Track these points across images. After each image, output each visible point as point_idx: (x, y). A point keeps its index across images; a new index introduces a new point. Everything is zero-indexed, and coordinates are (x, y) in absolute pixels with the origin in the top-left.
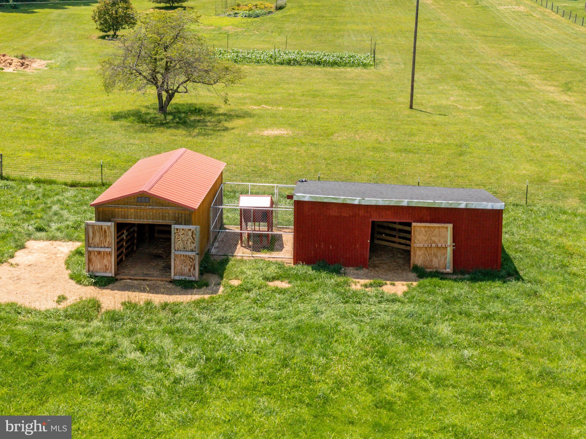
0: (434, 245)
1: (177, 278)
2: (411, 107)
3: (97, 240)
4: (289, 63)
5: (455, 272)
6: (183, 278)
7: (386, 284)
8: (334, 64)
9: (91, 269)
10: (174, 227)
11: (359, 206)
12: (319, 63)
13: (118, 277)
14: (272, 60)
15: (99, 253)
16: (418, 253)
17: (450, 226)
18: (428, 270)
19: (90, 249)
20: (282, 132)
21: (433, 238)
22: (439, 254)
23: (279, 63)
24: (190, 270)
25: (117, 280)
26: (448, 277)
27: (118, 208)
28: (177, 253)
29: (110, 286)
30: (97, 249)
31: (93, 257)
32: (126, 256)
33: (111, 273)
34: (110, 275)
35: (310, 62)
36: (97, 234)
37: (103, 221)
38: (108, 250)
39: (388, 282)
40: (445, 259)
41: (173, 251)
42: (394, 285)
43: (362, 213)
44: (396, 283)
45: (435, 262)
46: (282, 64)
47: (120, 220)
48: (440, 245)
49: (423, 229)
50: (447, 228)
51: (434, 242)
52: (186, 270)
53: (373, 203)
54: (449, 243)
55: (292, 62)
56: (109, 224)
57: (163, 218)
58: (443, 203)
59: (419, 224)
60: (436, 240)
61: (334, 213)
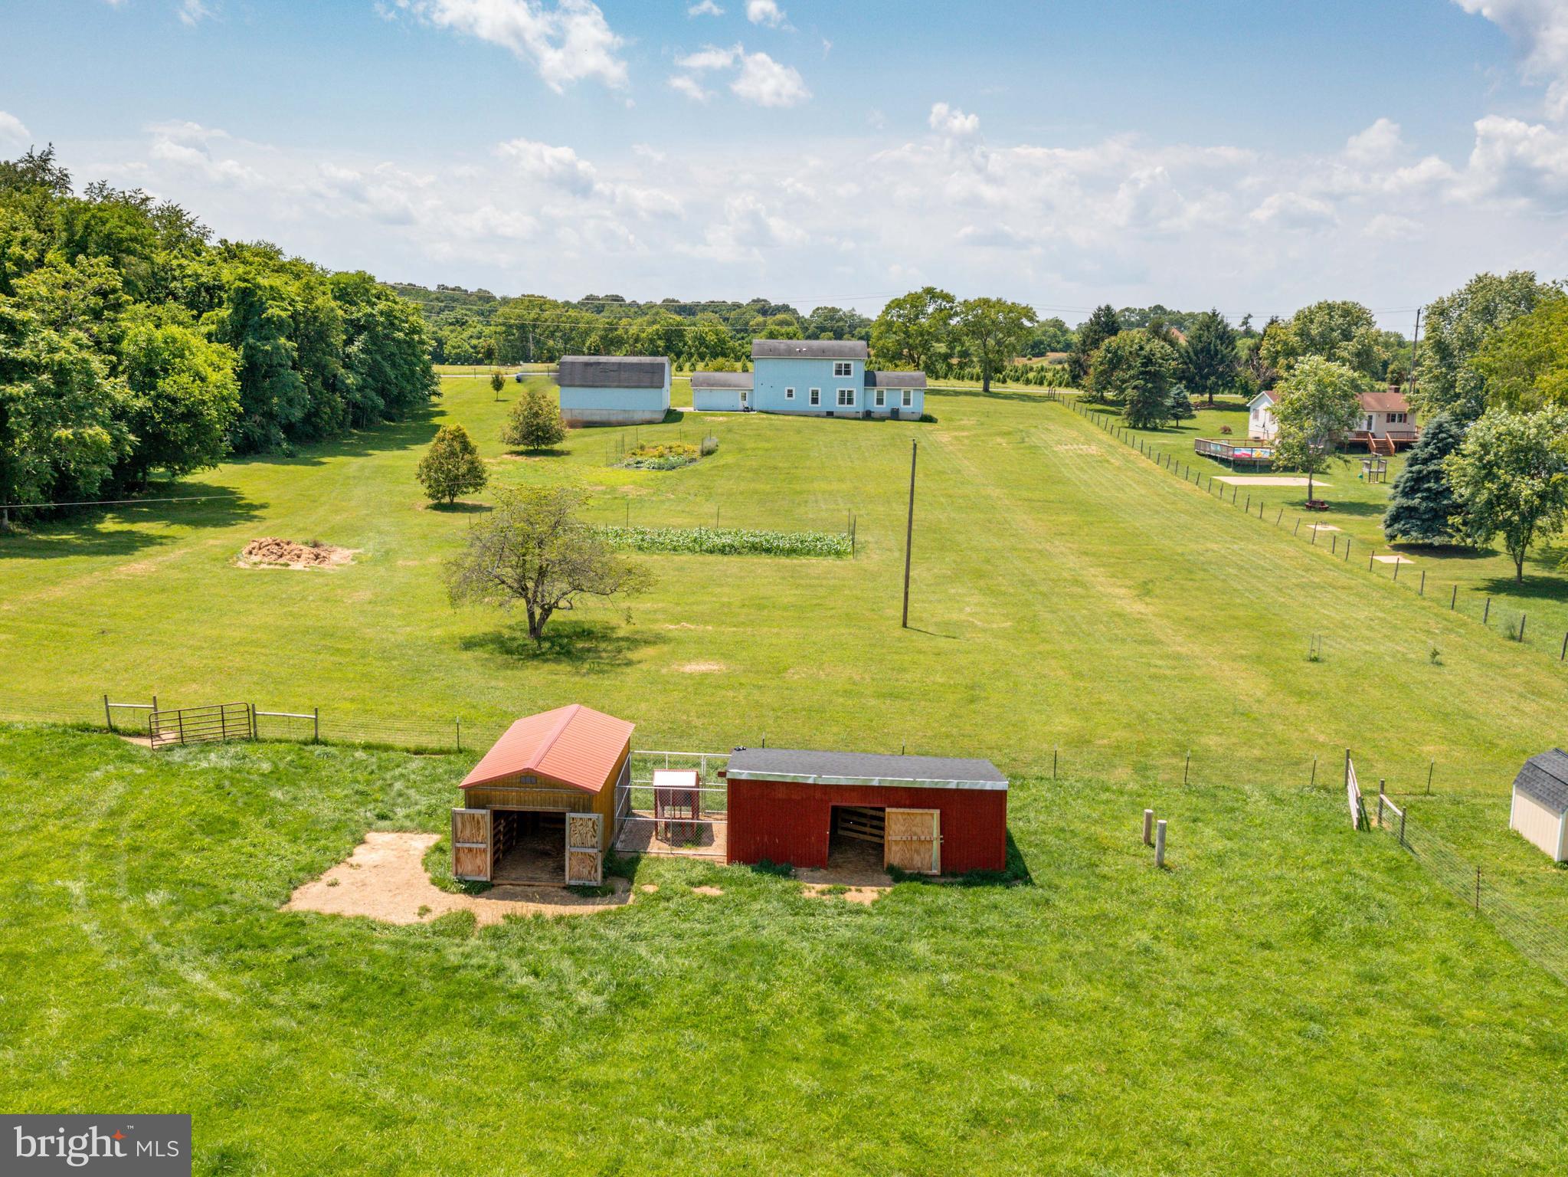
0: (915, 838)
1: (573, 883)
2: (905, 625)
3: (467, 833)
4: (723, 551)
5: (943, 874)
6: (581, 882)
7: (850, 890)
8: (792, 552)
9: (460, 871)
10: (569, 816)
11: (815, 786)
12: (768, 551)
13: (495, 882)
14: (697, 546)
15: (470, 850)
16: (894, 848)
17: (936, 813)
18: (907, 872)
19: (458, 845)
20: (711, 667)
21: (914, 829)
22: (922, 850)
23: (707, 551)
24: (590, 873)
25: (493, 886)
26: (933, 880)
27: (495, 790)
28: (573, 850)
29: (486, 893)
30: (467, 845)
31: (461, 854)
32: (504, 853)
33: (485, 877)
34: (484, 879)
35: (755, 548)
36: (468, 824)
37: (476, 807)
38: (482, 846)
39: (853, 888)
40: (931, 856)
41: (567, 847)
42: (860, 891)
43: (818, 795)
44: (863, 888)
45: (917, 861)
46: (711, 552)
47: (498, 807)
48: (923, 838)
49: (900, 817)
50: (932, 815)
51: (915, 834)
52: (585, 872)
53: (834, 783)
54: (935, 835)
55: (727, 549)
56: (483, 812)
57: (555, 803)
58: (926, 782)
59: (894, 810)
60: (918, 830)
61: (781, 794)
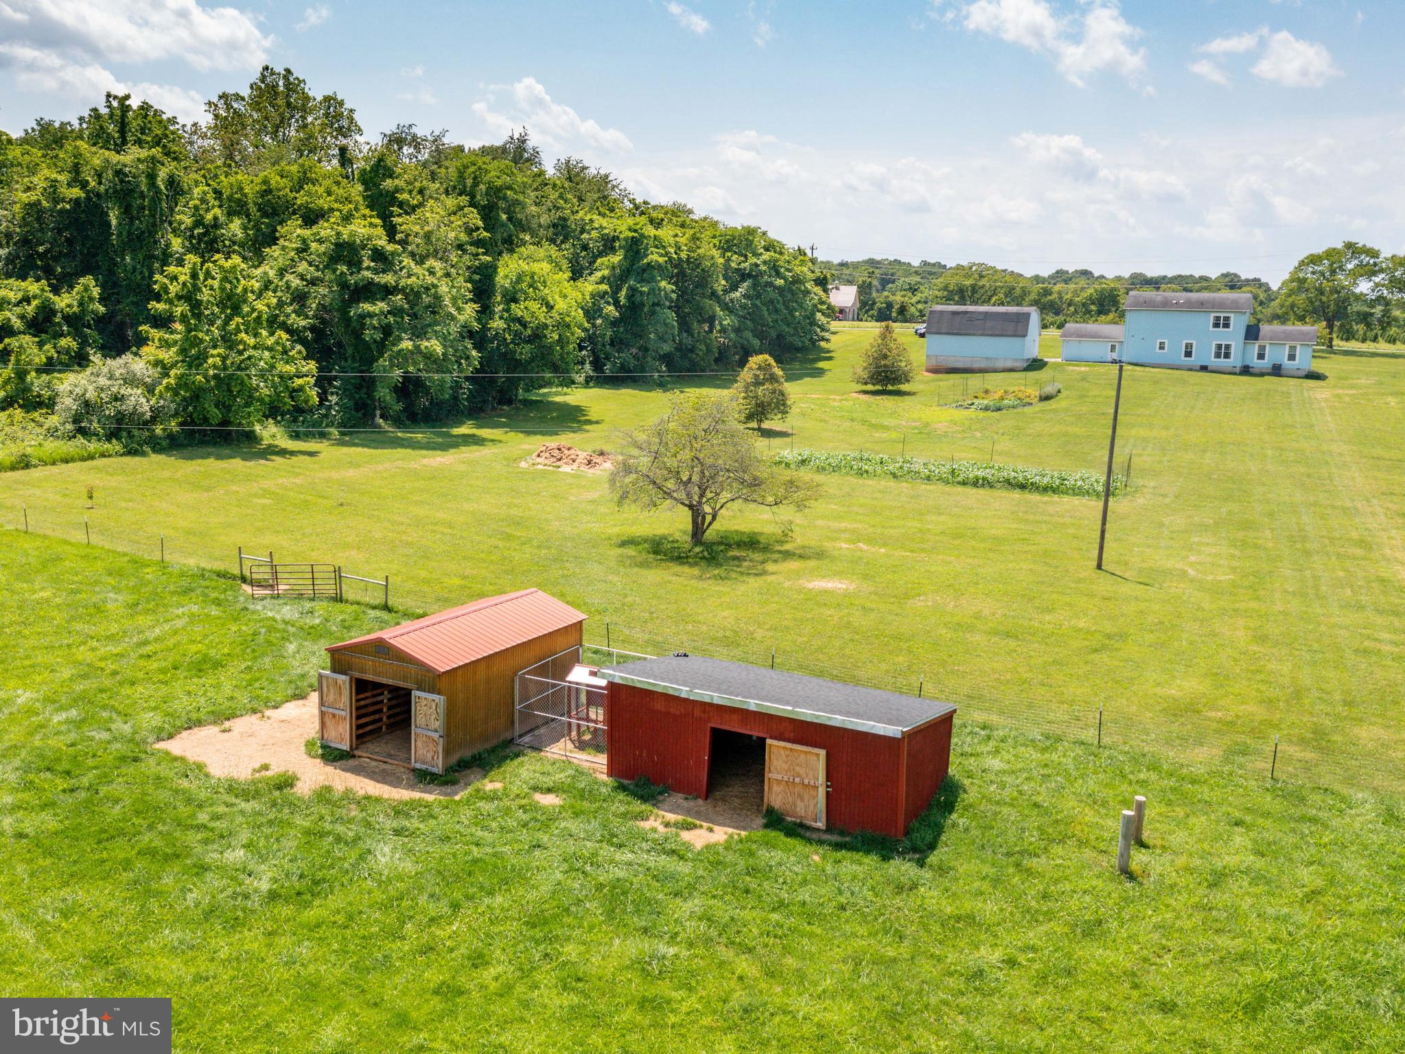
0: (797, 780)
1: (418, 766)
2: (1099, 567)
3: (331, 697)
4: (975, 483)
5: (829, 829)
6: (424, 767)
7: (701, 826)
8: (1046, 489)
9: (326, 736)
10: (415, 693)
11: (686, 700)
12: (1023, 487)
13: (356, 753)
14: (954, 479)
15: (334, 716)
16: (776, 788)
17: (823, 753)
18: (789, 819)
19: (323, 709)
21: (797, 769)
22: (806, 797)
23: (959, 483)
24: (433, 759)
25: (354, 756)
26: (815, 836)
27: (356, 657)
28: (418, 731)
29: (337, 764)
30: (331, 710)
31: (327, 720)
33: (345, 747)
34: (345, 748)
35: (1011, 484)
36: (331, 689)
37: (338, 672)
38: (343, 713)
39: (705, 824)
40: (815, 805)
41: (413, 727)
42: (711, 830)
43: (697, 713)
44: (716, 828)
45: (800, 809)
46: (964, 483)
47: (357, 675)
48: (806, 781)
49: (782, 752)
50: (818, 755)
51: (799, 775)
52: (429, 756)
53: (707, 700)
54: (820, 782)
55: (981, 481)
56: (343, 677)
57: (405, 679)
58: (807, 713)
59: (775, 742)
60: (802, 771)
61: (659, 706)
